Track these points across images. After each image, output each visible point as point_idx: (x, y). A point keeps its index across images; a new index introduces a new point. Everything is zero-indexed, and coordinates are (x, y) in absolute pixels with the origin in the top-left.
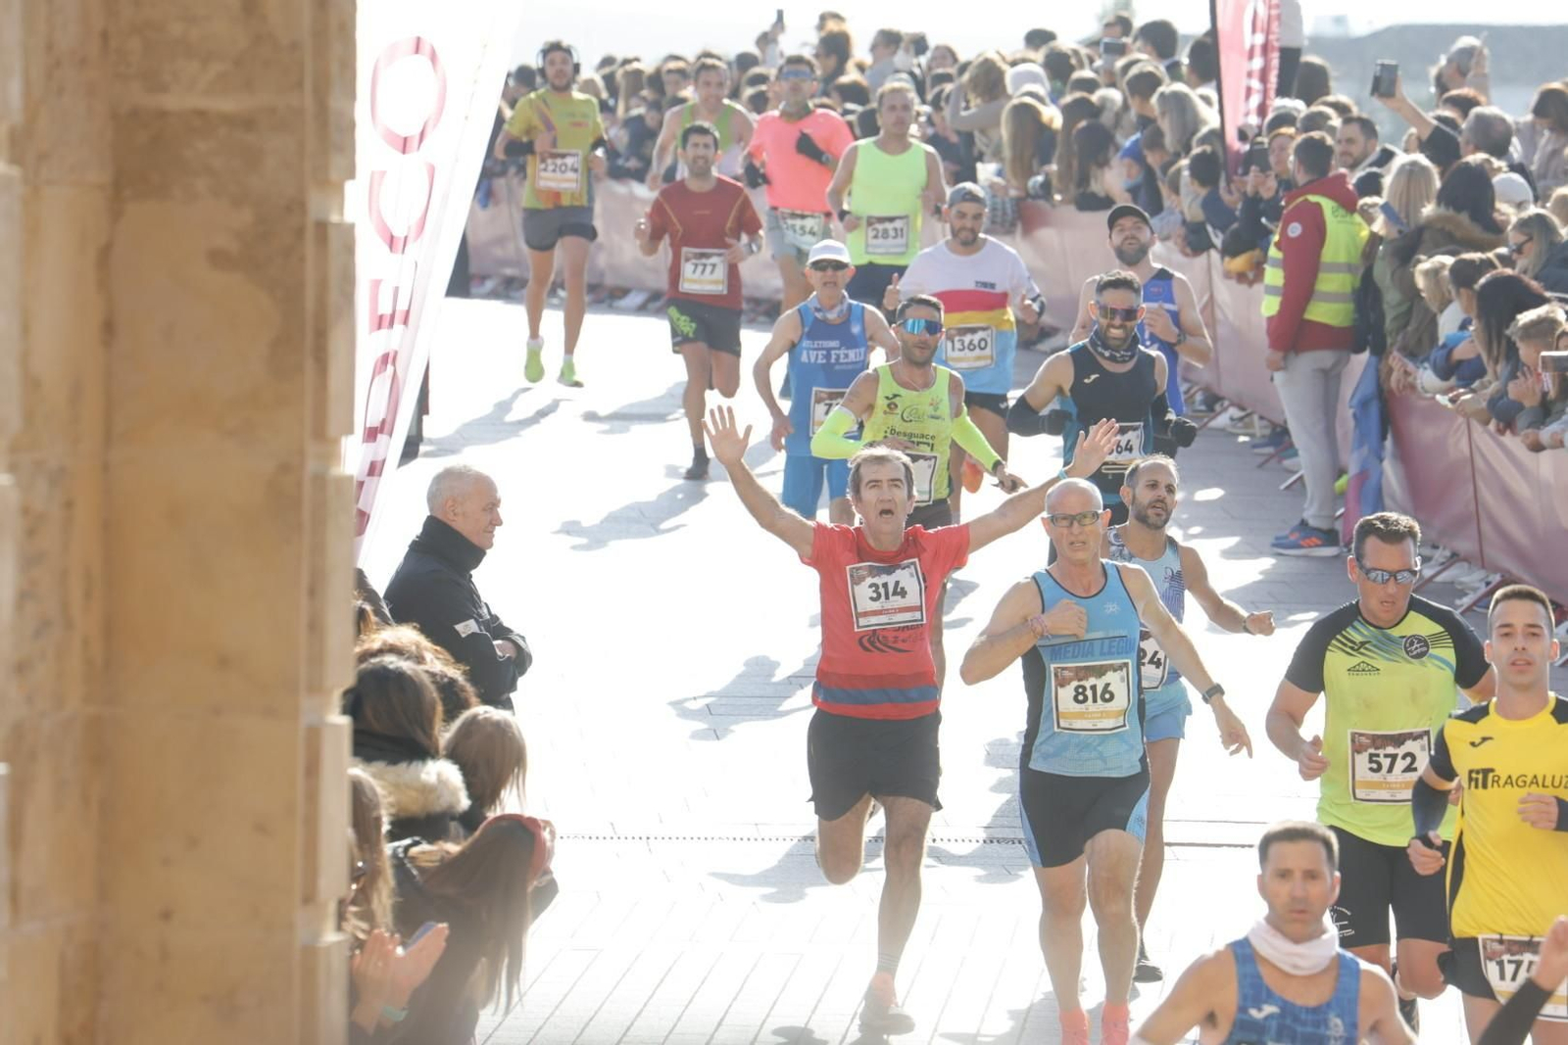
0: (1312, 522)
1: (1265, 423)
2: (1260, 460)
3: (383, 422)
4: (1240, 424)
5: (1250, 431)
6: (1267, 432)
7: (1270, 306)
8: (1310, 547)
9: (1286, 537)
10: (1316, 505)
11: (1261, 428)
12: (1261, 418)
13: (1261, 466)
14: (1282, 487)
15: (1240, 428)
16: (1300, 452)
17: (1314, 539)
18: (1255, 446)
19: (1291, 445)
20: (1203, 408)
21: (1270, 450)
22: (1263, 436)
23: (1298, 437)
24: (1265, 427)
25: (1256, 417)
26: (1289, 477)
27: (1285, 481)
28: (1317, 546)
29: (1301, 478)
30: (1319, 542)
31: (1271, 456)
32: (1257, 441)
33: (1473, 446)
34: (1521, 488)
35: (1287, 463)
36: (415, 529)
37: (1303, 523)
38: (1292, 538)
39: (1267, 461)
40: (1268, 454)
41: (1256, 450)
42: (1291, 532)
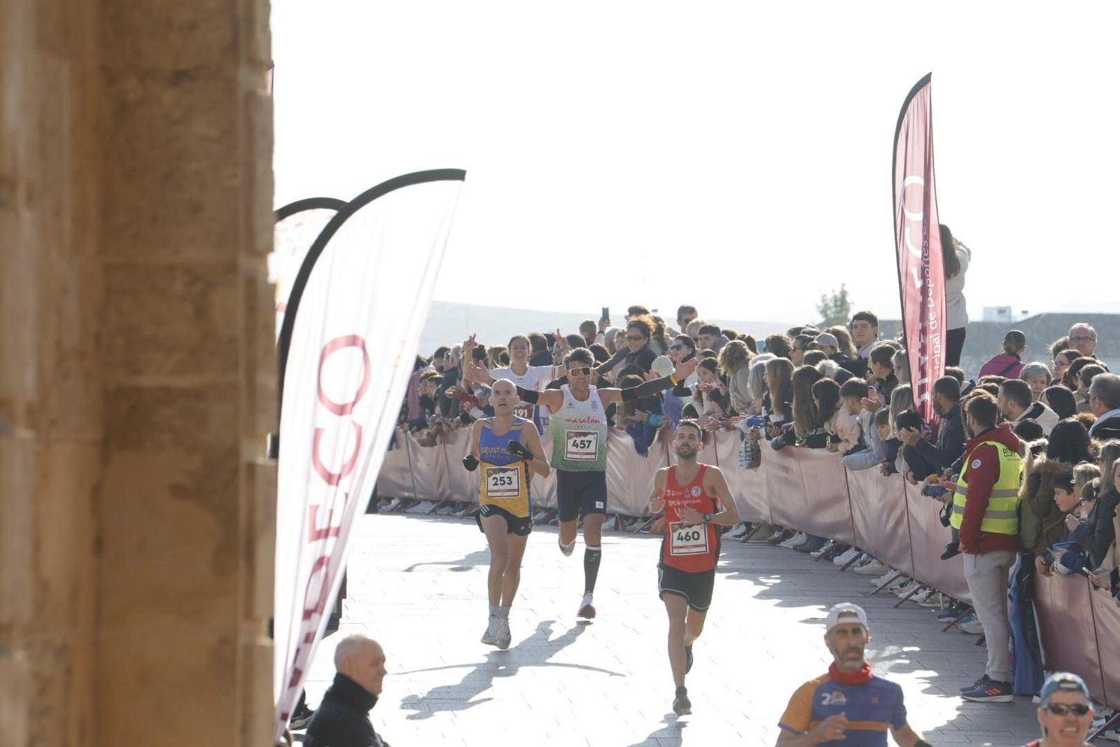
0: (992, 677)
1: (946, 598)
2: (945, 626)
3: (317, 606)
4: (928, 600)
8: (993, 695)
9: (973, 688)
10: (996, 664)
11: (944, 602)
12: (944, 595)
13: (944, 630)
15: (928, 603)
17: (994, 689)
18: (940, 617)
21: (952, 619)
22: (945, 609)
28: (998, 694)
30: (999, 692)
31: (951, 624)
32: (941, 613)
33: (1095, 616)
36: (329, 683)
37: (986, 677)
38: (978, 689)
40: (949, 622)
41: (940, 620)
42: (976, 684)
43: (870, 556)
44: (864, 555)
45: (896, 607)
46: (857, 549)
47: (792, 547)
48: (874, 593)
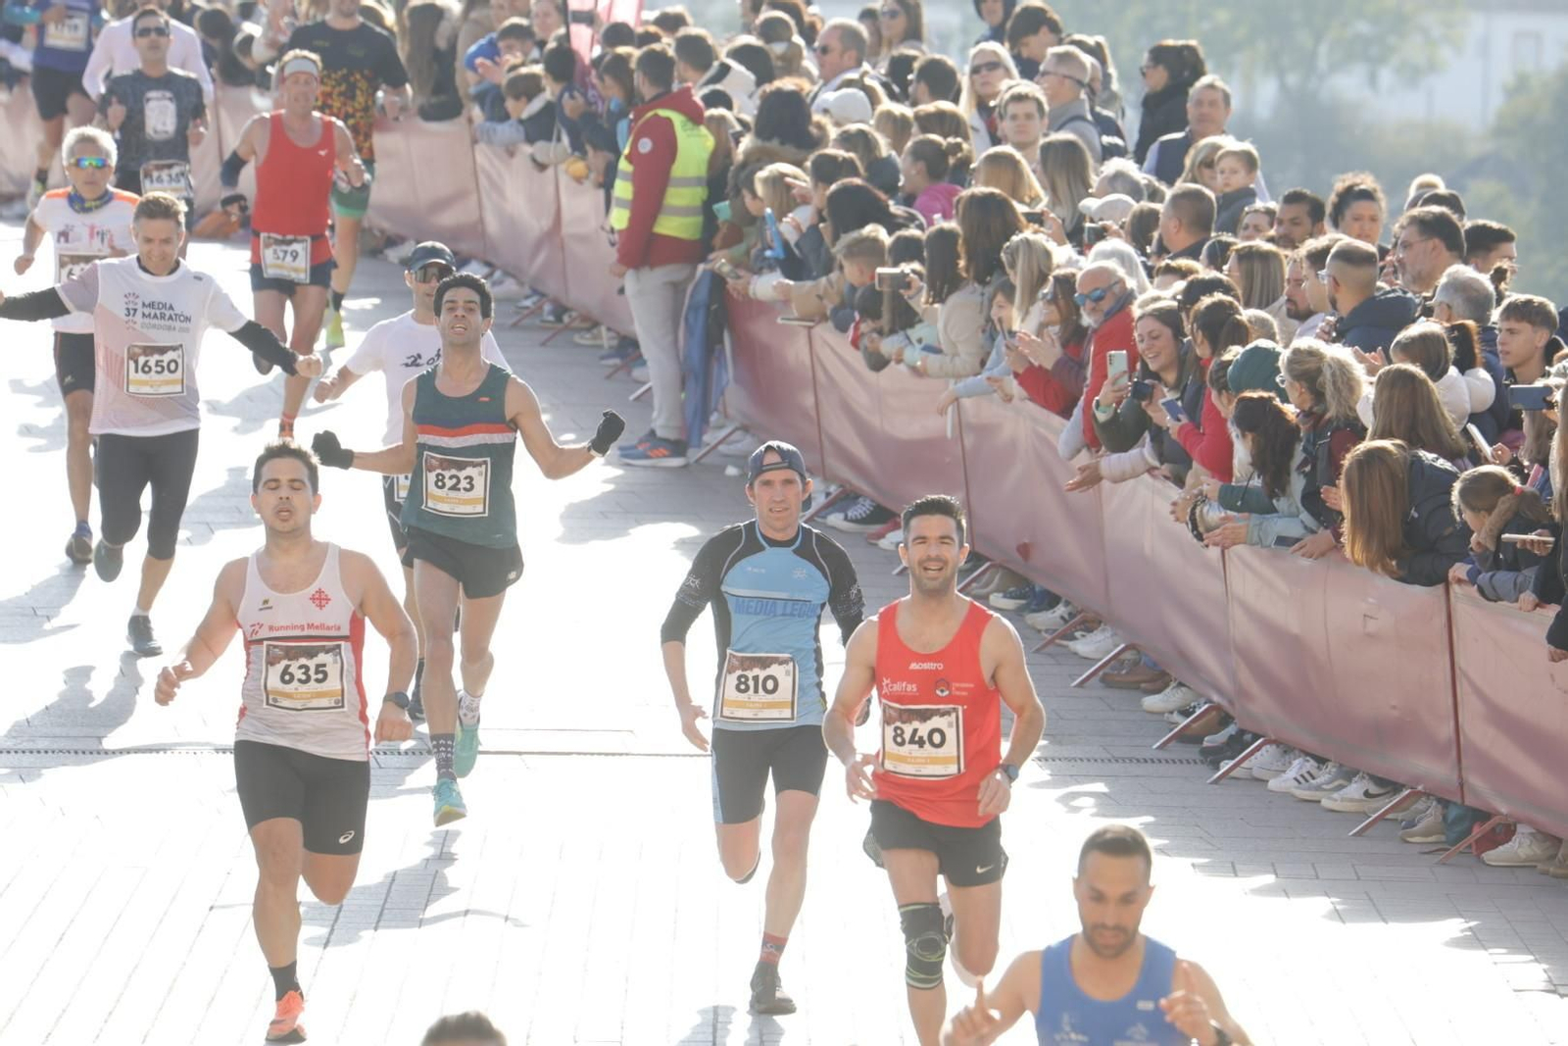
0: (660, 433)
1: (612, 334)
2: (611, 370)
4: (588, 336)
5: (598, 342)
6: (615, 343)
7: (620, 219)
8: (658, 457)
9: (635, 447)
10: (663, 415)
11: (610, 339)
12: (609, 329)
13: (609, 377)
14: (632, 398)
15: (587, 339)
16: (649, 364)
17: (662, 450)
18: (603, 358)
19: (640, 356)
20: (551, 318)
21: (617, 361)
22: (611, 347)
23: (648, 349)
24: (613, 338)
25: (603, 329)
26: (638, 388)
27: (633, 392)
28: (665, 456)
29: (650, 389)
30: (666, 453)
31: (617, 369)
32: (604, 352)
33: (815, 359)
34: (861, 400)
35: (637, 373)
37: (652, 433)
38: (641, 449)
39: (615, 372)
40: (615, 365)
41: (604, 362)
42: (641, 442)
43: (507, 274)
44: (498, 274)
45: (543, 344)
46: (488, 264)
47: (396, 261)
48: (515, 325)
